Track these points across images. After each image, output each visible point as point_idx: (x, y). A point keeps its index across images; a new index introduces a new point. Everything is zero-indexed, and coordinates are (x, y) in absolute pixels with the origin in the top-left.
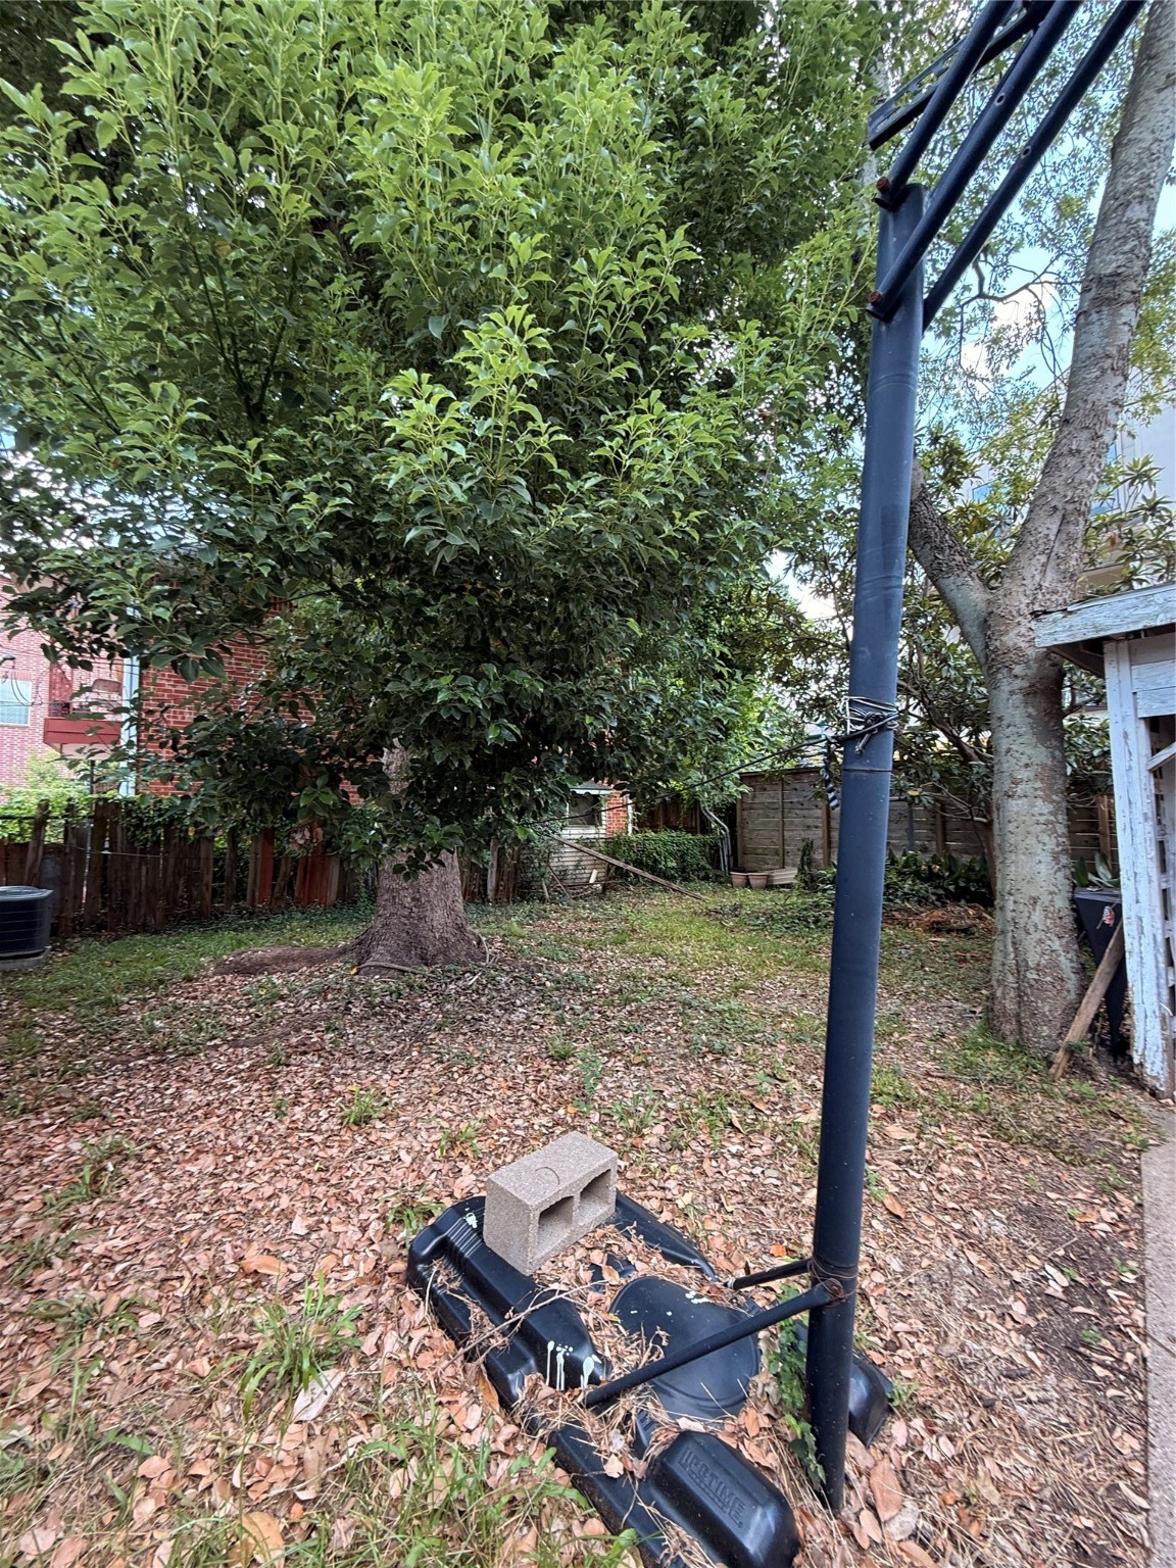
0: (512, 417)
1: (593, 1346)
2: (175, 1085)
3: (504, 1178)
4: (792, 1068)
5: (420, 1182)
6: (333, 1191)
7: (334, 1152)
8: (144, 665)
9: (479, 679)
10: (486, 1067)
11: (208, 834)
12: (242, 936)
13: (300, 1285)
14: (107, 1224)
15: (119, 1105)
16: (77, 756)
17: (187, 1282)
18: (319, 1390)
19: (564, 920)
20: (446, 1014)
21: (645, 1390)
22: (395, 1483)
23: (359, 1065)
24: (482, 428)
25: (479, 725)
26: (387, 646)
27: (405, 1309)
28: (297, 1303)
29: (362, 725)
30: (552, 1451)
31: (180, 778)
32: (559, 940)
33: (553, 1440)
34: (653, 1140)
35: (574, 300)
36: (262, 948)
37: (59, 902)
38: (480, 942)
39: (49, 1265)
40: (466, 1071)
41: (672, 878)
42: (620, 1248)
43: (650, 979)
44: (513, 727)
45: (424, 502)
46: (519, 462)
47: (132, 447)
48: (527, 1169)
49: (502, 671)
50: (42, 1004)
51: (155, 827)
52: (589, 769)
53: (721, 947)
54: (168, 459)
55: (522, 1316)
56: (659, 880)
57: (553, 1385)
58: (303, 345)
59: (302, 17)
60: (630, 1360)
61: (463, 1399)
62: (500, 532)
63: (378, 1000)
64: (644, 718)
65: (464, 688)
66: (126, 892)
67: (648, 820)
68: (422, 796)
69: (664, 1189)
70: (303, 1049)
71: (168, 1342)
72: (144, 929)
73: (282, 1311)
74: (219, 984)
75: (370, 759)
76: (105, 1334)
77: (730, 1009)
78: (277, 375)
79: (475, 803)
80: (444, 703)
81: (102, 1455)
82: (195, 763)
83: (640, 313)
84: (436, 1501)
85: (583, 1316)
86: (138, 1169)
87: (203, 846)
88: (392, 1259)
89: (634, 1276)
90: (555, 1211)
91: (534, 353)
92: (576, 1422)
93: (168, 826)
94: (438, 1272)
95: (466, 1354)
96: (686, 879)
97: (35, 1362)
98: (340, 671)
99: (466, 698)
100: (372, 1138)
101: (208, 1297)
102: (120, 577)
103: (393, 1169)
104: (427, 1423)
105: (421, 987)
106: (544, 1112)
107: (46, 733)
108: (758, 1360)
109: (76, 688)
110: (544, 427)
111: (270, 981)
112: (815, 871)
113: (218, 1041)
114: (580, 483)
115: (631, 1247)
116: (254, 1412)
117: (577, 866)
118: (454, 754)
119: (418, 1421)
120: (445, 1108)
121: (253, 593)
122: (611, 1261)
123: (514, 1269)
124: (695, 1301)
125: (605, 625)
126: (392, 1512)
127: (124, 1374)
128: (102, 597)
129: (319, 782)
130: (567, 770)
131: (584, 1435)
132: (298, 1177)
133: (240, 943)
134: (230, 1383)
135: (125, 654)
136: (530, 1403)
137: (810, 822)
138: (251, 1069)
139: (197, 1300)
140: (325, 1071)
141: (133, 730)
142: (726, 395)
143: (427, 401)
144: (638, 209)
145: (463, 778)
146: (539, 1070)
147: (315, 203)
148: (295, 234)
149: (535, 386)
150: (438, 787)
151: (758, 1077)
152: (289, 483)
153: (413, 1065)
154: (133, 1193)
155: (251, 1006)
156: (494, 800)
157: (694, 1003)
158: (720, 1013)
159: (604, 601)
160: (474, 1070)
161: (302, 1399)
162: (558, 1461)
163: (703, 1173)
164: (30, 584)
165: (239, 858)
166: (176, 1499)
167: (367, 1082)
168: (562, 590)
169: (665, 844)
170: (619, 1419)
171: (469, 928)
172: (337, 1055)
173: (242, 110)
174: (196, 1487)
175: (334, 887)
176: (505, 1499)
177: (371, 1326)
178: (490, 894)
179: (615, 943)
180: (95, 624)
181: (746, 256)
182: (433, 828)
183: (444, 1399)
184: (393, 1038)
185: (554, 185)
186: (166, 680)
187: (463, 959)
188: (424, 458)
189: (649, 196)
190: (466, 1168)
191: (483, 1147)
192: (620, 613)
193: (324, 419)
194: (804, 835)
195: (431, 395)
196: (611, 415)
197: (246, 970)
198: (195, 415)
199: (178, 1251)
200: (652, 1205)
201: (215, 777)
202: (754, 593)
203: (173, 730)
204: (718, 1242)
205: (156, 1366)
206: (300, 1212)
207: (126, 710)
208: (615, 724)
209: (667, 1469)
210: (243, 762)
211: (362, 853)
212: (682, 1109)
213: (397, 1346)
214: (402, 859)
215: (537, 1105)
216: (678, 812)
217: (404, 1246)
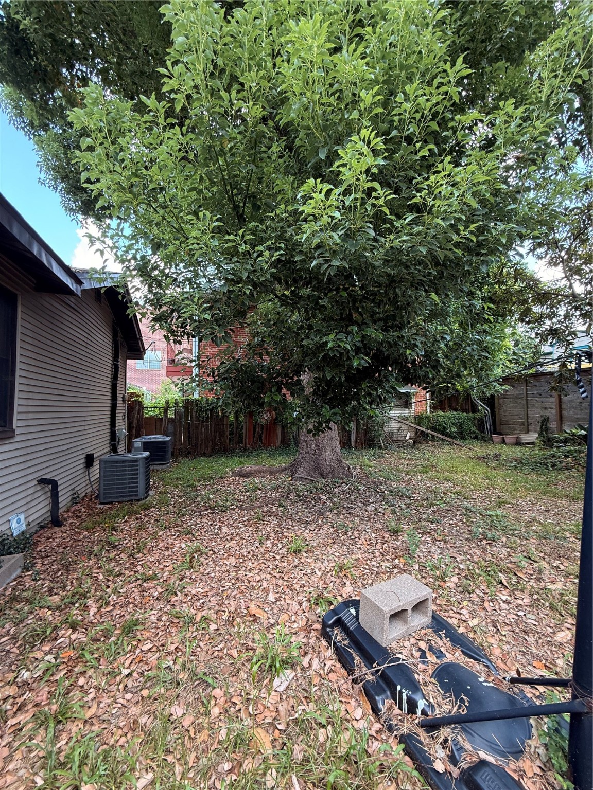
0: (364, 192)
1: (423, 694)
2: (219, 524)
3: (369, 592)
4: (542, 555)
5: (326, 586)
6: (285, 583)
7: (285, 564)
8: (200, 340)
9: (348, 335)
10: (355, 533)
11: (227, 414)
12: (242, 460)
13: (273, 625)
14: (196, 581)
15: (198, 530)
16: (178, 381)
17: (227, 613)
18: (284, 678)
19: (393, 459)
20: (334, 503)
21: (456, 728)
22: (322, 734)
23: (294, 524)
24: (348, 201)
25: (349, 358)
26: (302, 322)
27: (322, 649)
28: (273, 634)
29: (291, 362)
30: (403, 746)
31: (216, 390)
32: (391, 470)
33: (402, 739)
34: (452, 585)
35: (396, 118)
36: (250, 466)
37: (174, 442)
38: (349, 468)
39: (176, 595)
40: (346, 533)
41: (455, 438)
42: (436, 643)
43: (445, 493)
44: (366, 358)
45: (319, 246)
46: (368, 215)
47: (193, 244)
48: (382, 591)
49: (360, 329)
50: (169, 484)
51: (206, 411)
52: (408, 379)
53: (488, 478)
54: (207, 247)
55: (382, 667)
56: (447, 439)
57: (400, 708)
58: (260, 180)
59: (255, 18)
60: (447, 708)
61: (352, 702)
62: (358, 256)
63: (301, 494)
64: (440, 348)
65: (341, 340)
66: (197, 439)
67: (439, 405)
68: (320, 395)
69: (460, 614)
70: (270, 514)
71: (221, 638)
72: (204, 455)
73: (266, 636)
74: (234, 481)
75: (295, 378)
76: (197, 629)
77: (497, 515)
78: (249, 198)
79: (347, 398)
80: (331, 348)
81: (198, 682)
82: (222, 383)
83: (435, 115)
84: (342, 751)
85: (416, 676)
86: (206, 559)
87: (225, 419)
88: (314, 622)
89: (445, 660)
90: (398, 615)
91: (376, 153)
92: (415, 733)
93: (211, 410)
94: (337, 634)
95: (353, 680)
96: (463, 438)
97: (173, 635)
98: (281, 336)
99: (342, 345)
100: (302, 561)
101: (235, 622)
102: (191, 303)
103: (313, 577)
104: (335, 709)
105: (321, 489)
106: (388, 560)
107: (167, 372)
108: (530, 732)
109: (176, 353)
110: (381, 192)
111: (254, 481)
112: (550, 435)
113: (234, 507)
114: (402, 221)
115: (443, 644)
116: (257, 681)
117: (398, 431)
118: (336, 374)
119: (330, 707)
120: (335, 550)
121: (243, 303)
122: (431, 648)
123: (376, 642)
124: (485, 684)
125: (417, 299)
126: (320, 749)
127: (205, 648)
128: (185, 312)
129: (273, 390)
130: (396, 380)
131: (421, 743)
132: (270, 574)
133: (241, 463)
134: (246, 664)
135: (193, 336)
136: (389, 715)
137: (547, 405)
138: (248, 520)
139: (231, 622)
140: (279, 525)
141: (197, 369)
142: (491, 151)
143: (320, 193)
144: (432, 55)
145: (340, 385)
146: (383, 537)
147: (264, 108)
148: (256, 126)
149: (377, 172)
150: (328, 391)
151: (518, 557)
152: (257, 248)
153: (320, 527)
154: (205, 569)
155: (246, 492)
156: (357, 397)
157: (473, 509)
158: (491, 516)
159: (417, 285)
160: (350, 533)
161: (276, 682)
162: (407, 752)
163: (484, 609)
164: (159, 310)
165: (239, 425)
166: (227, 711)
167: (298, 533)
168: (392, 281)
169: (450, 419)
170: (441, 740)
171: (343, 461)
172: (284, 518)
173: (231, 75)
174: (235, 708)
175: (279, 439)
176: (378, 763)
177: (306, 653)
178: (353, 444)
179: (422, 472)
180: (182, 324)
181: (502, 64)
182: (326, 410)
183: (343, 700)
184: (309, 513)
185: (383, 57)
186: (209, 348)
187: (341, 476)
188: (319, 223)
189: (439, 45)
190: (348, 583)
191: (356, 573)
192: (426, 291)
193: (271, 214)
194: (542, 413)
195: (321, 189)
196: (419, 179)
197: (245, 475)
198: (216, 224)
199: (223, 599)
200: (454, 622)
201: (230, 389)
202: (505, 270)
203: (213, 368)
204: (497, 652)
205: (216, 648)
206: (272, 590)
207: (195, 361)
208: (423, 353)
209: (473, 778)
210: (241, 382)
211: (293, 423)
212: (469, 570)
213: (319, 666)
214: (311, 427)
215: (383, 555)
216: (457, 401)
217: (319, 617)
